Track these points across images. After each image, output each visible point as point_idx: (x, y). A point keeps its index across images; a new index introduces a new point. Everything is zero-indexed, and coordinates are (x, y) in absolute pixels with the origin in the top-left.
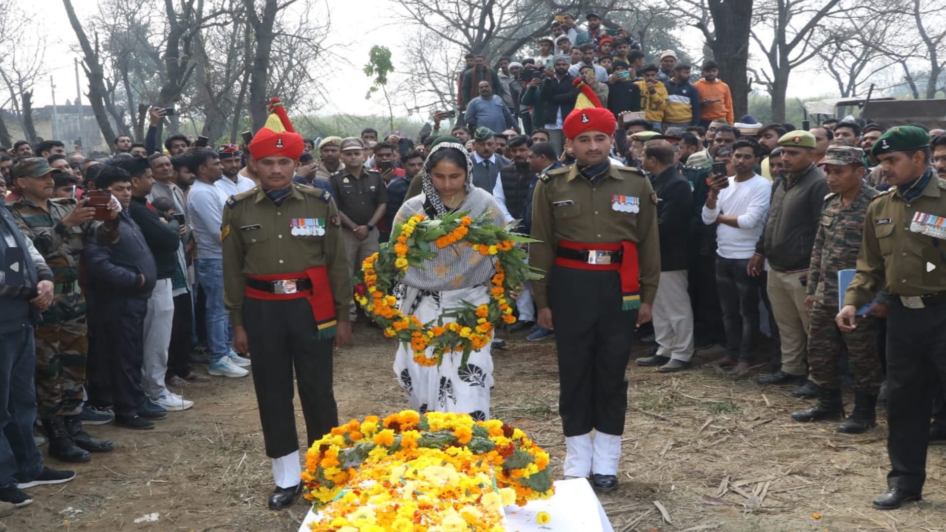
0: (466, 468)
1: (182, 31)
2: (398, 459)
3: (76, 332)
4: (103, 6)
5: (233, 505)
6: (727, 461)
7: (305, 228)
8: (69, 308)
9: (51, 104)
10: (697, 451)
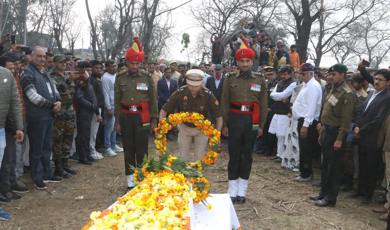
0: (181, 182)
1: (125, 23)
2: (158, 177)
3: (70, 126)
4: (101, 13)
5: (110, 195)
6: (282, 195)
7: (141, 87)
8: (68, 115)
9: (82, 48)
10: (272, 189)
